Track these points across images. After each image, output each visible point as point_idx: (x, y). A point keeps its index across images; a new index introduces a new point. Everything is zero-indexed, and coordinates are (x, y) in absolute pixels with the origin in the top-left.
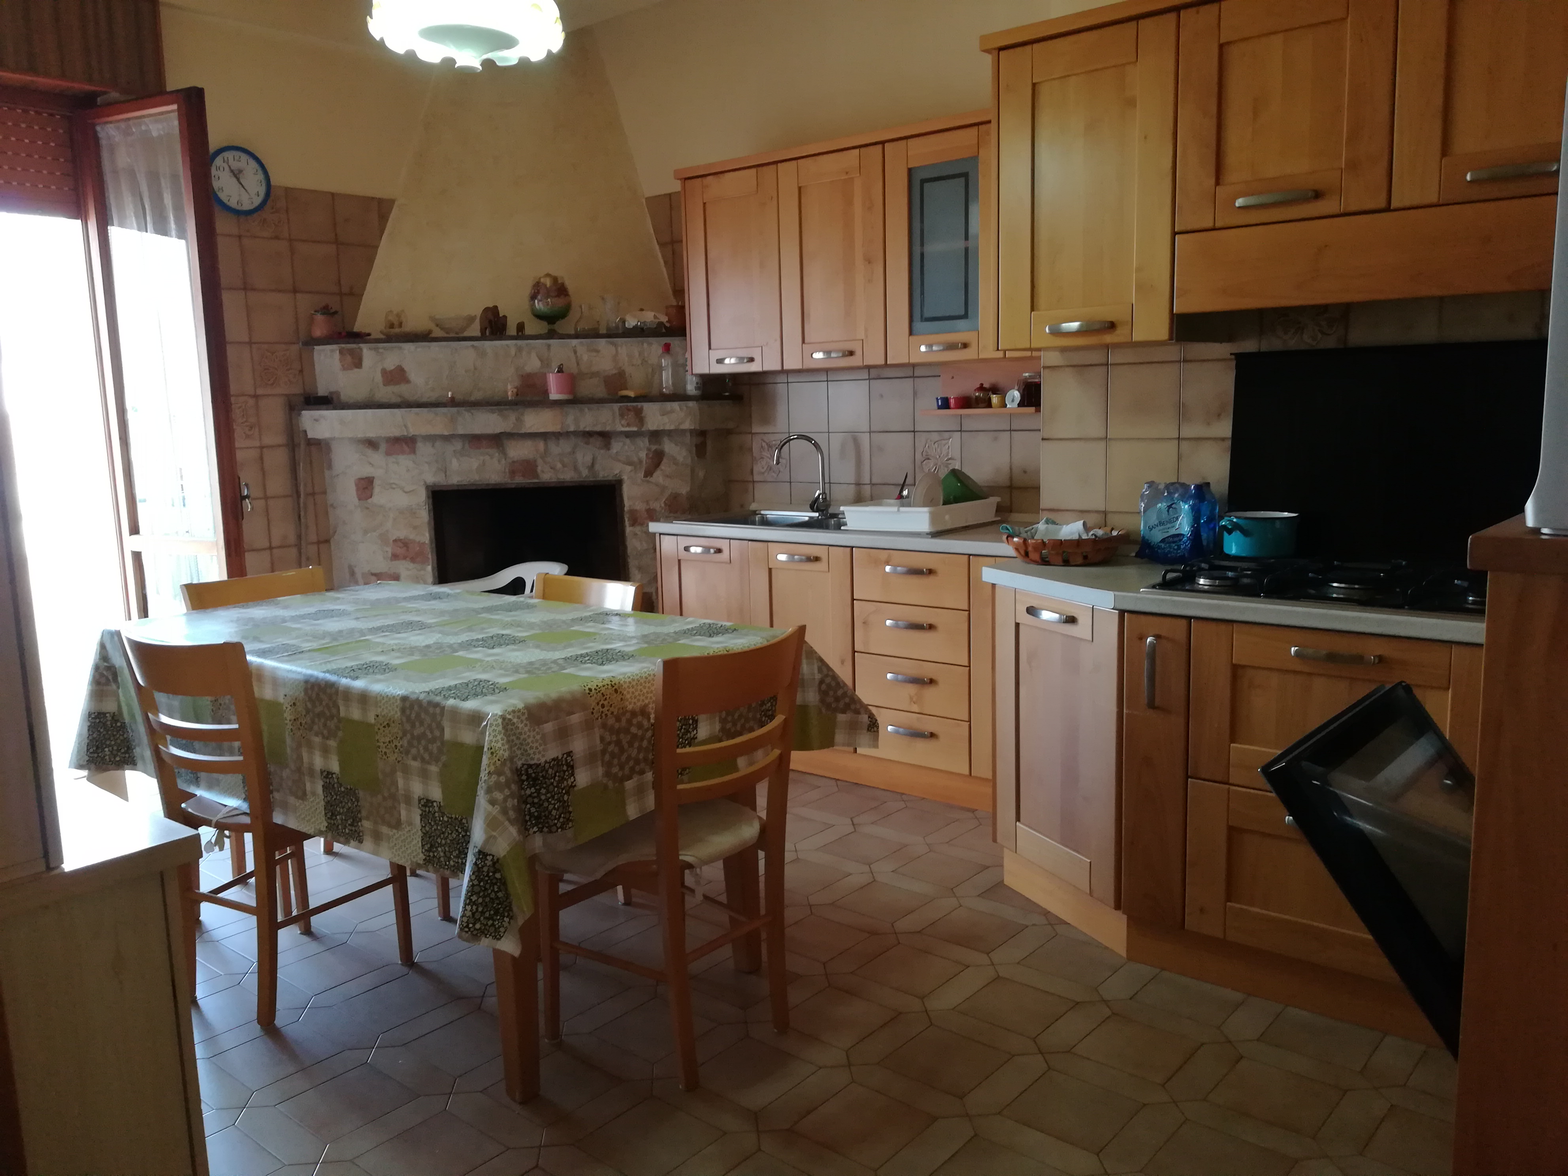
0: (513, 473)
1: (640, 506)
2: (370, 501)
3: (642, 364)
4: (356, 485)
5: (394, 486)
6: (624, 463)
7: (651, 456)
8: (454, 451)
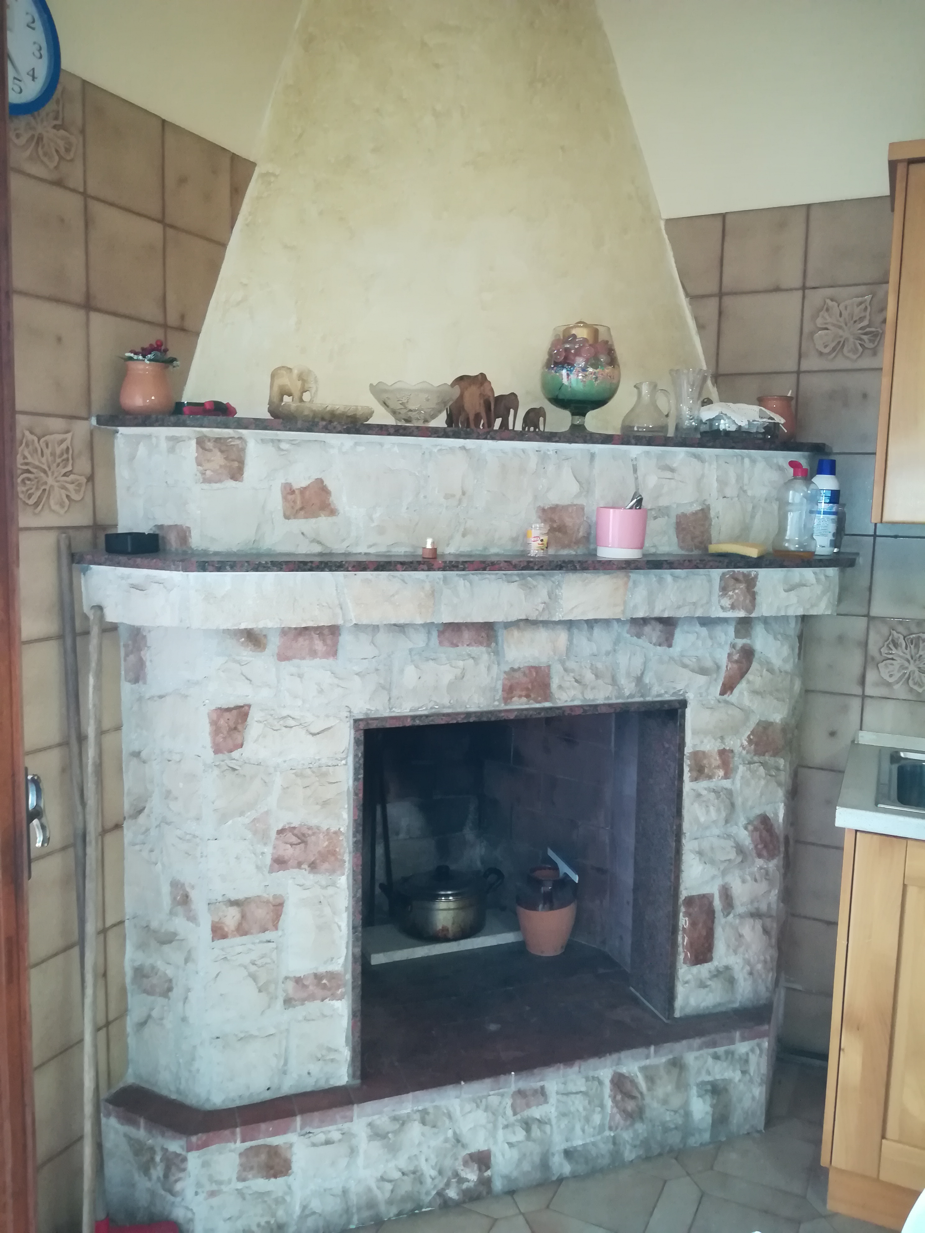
0: (509, 691)
1: (710, 746)
2: (236, 754)
3: (738, 496)
4: (214, 723)
5: (291, 722)
6: (693, 671)
7: (736, 657)
8: (411, 650)
